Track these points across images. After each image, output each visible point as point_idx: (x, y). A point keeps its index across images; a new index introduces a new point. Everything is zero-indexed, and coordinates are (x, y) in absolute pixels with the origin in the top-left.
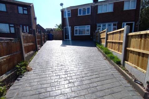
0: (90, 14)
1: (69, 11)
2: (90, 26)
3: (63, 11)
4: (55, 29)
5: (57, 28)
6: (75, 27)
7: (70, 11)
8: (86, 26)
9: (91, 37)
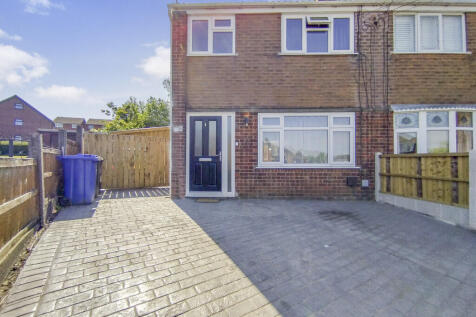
0: (351, 50)
1: (227, 23)
2: (352, 116)
3: (185, 17)
4: (103, 121)
5: (110, 118)
6: (261, 116)
7: (233, 20)
8: (331, 116)
9: (365, 183)
